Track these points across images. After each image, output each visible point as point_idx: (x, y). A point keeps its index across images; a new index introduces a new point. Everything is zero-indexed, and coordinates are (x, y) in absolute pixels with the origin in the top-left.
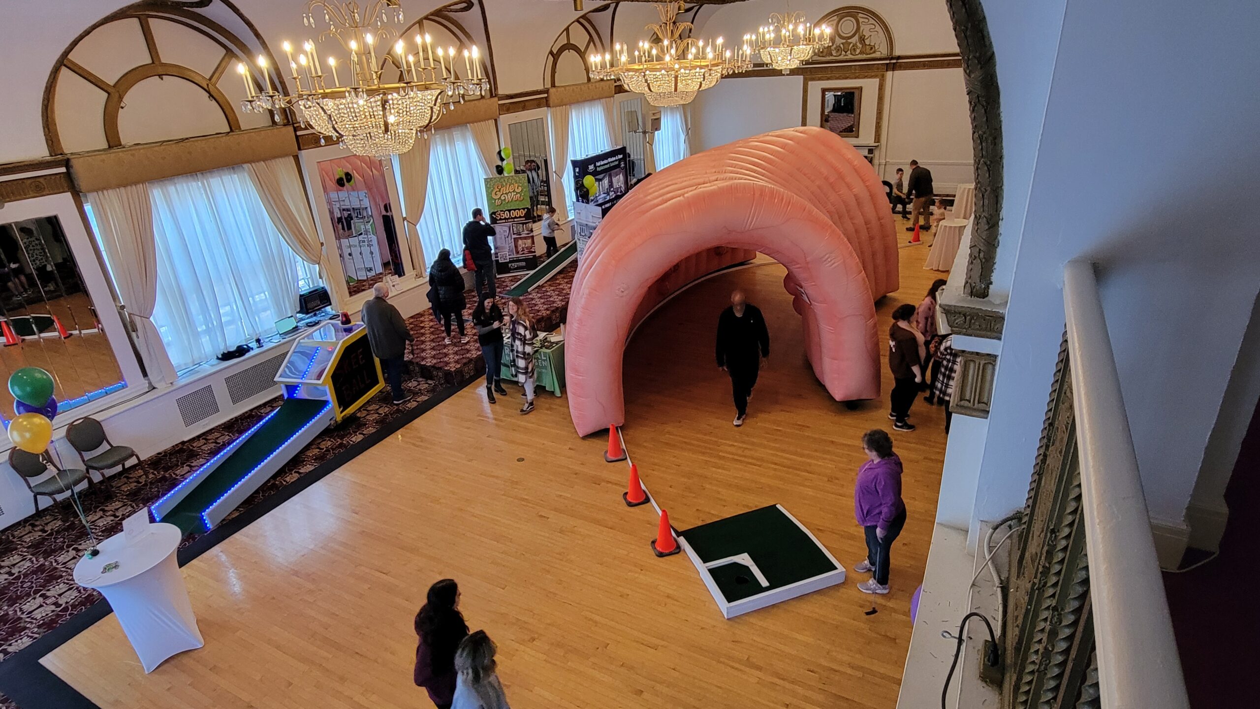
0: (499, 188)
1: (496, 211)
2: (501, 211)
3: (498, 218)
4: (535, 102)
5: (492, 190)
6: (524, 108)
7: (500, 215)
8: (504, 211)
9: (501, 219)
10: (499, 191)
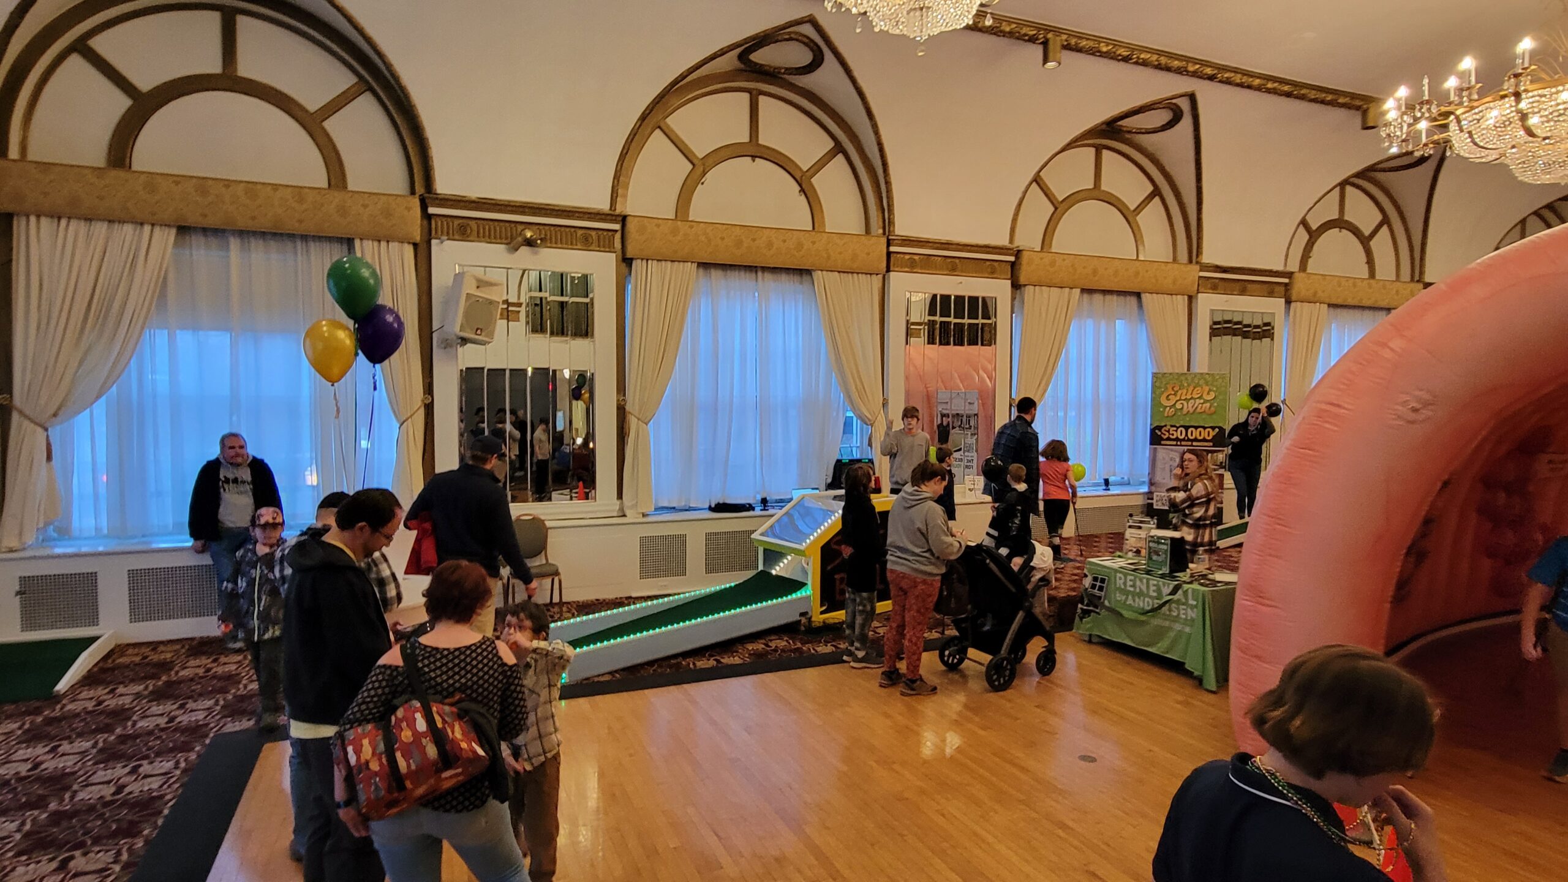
0: (1175, 389)
1: (1163, 424)
2: (1172, 426)
3: (1165, 437)
4: (1265, 286)
5: (1163, 393)
6: (1243, 292)
7: (1168, 431)
8: (1178, 428)
9: (1169, 439)
10: (1175, 394)
